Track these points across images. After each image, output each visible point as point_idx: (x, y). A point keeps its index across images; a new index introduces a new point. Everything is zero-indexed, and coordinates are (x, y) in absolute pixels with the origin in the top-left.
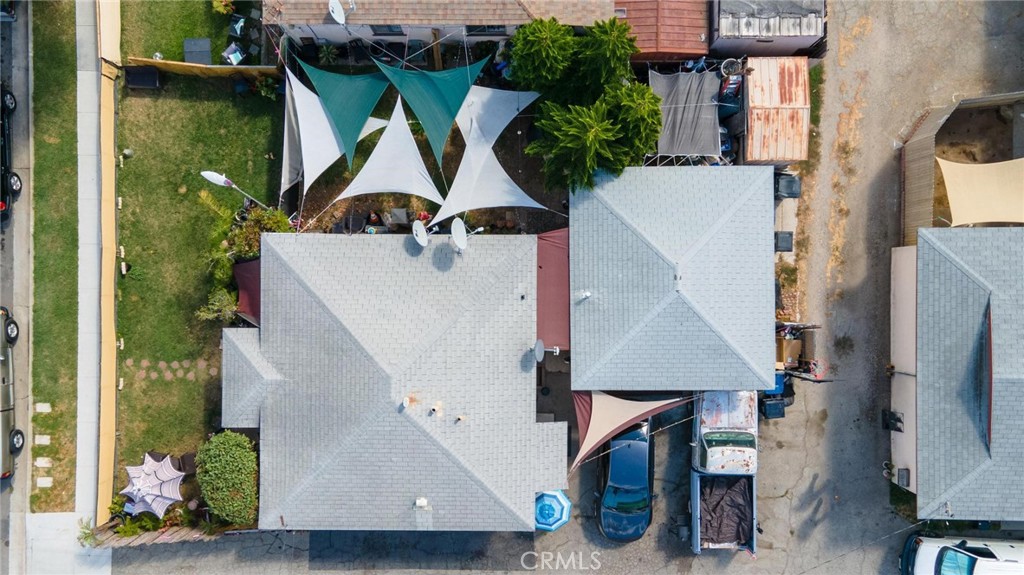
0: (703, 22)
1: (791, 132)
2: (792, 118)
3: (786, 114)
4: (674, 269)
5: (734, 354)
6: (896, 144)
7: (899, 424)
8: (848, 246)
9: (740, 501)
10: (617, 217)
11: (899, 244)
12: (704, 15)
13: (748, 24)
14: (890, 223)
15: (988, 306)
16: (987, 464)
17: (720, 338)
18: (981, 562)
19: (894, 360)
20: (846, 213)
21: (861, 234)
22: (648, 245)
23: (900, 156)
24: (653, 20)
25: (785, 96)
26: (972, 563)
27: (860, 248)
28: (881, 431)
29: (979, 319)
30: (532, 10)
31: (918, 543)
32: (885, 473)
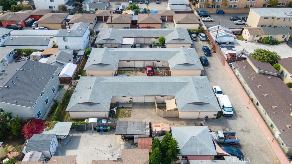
0: (146, 138)
1: (165, 125)
2: (162, 125)
3: (162, 126)
4: (192, 137)
5: (204, 130)
6: (162, 118)
7: (207, 117)
8: (179, 124)
9: (227, 135)
10: (184, 146)
11: (178, 117)
12: (145, 138)
13: (147, 131)
14: (175, 119)
15: (189, 103)
16: (211, 103)
17: (202, 132)
18: (224, 106)
19: (197, 118)
20: (174, 124)
21: (177, 122)
22: (188, 141)
23: (164, 118)
24: (146, 145)
25: (159, 126)
26: (225, 107)
27: (179, 122)
28: (208, 120)
29: (190, 104)
30: (147, 161)
31: (224, 114)
32: (215, 119)
